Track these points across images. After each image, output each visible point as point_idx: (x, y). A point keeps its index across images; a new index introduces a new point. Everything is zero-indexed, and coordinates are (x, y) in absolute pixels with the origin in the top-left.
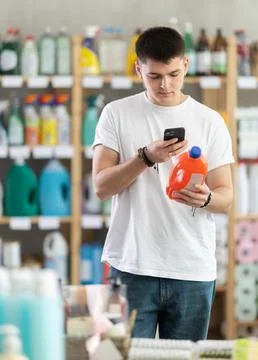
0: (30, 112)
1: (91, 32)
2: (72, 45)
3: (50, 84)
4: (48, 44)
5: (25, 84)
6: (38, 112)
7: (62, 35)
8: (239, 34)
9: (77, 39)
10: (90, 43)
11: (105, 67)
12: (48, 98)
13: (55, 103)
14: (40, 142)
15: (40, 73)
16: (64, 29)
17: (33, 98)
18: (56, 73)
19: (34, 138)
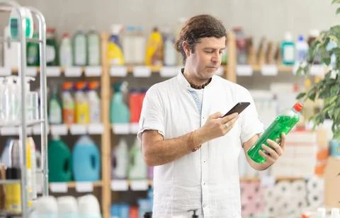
0: (67, 96)
1: (116, 30)
2: (100, 40)
3: (83, 74)
4: (80, 41)
5: (63, 74)
6: (73, 96)
7: (92, 32)
8: (237, 31)
9: (105, 36)
10: (115, 39)
11: (128, 59)
12: (82, 85)
13: (86, 90)
14: (75, 121)
15: (74, 64)
16: (93, 28)
17: (69, 85)
18: (87, 64)
19: (70, 118)
